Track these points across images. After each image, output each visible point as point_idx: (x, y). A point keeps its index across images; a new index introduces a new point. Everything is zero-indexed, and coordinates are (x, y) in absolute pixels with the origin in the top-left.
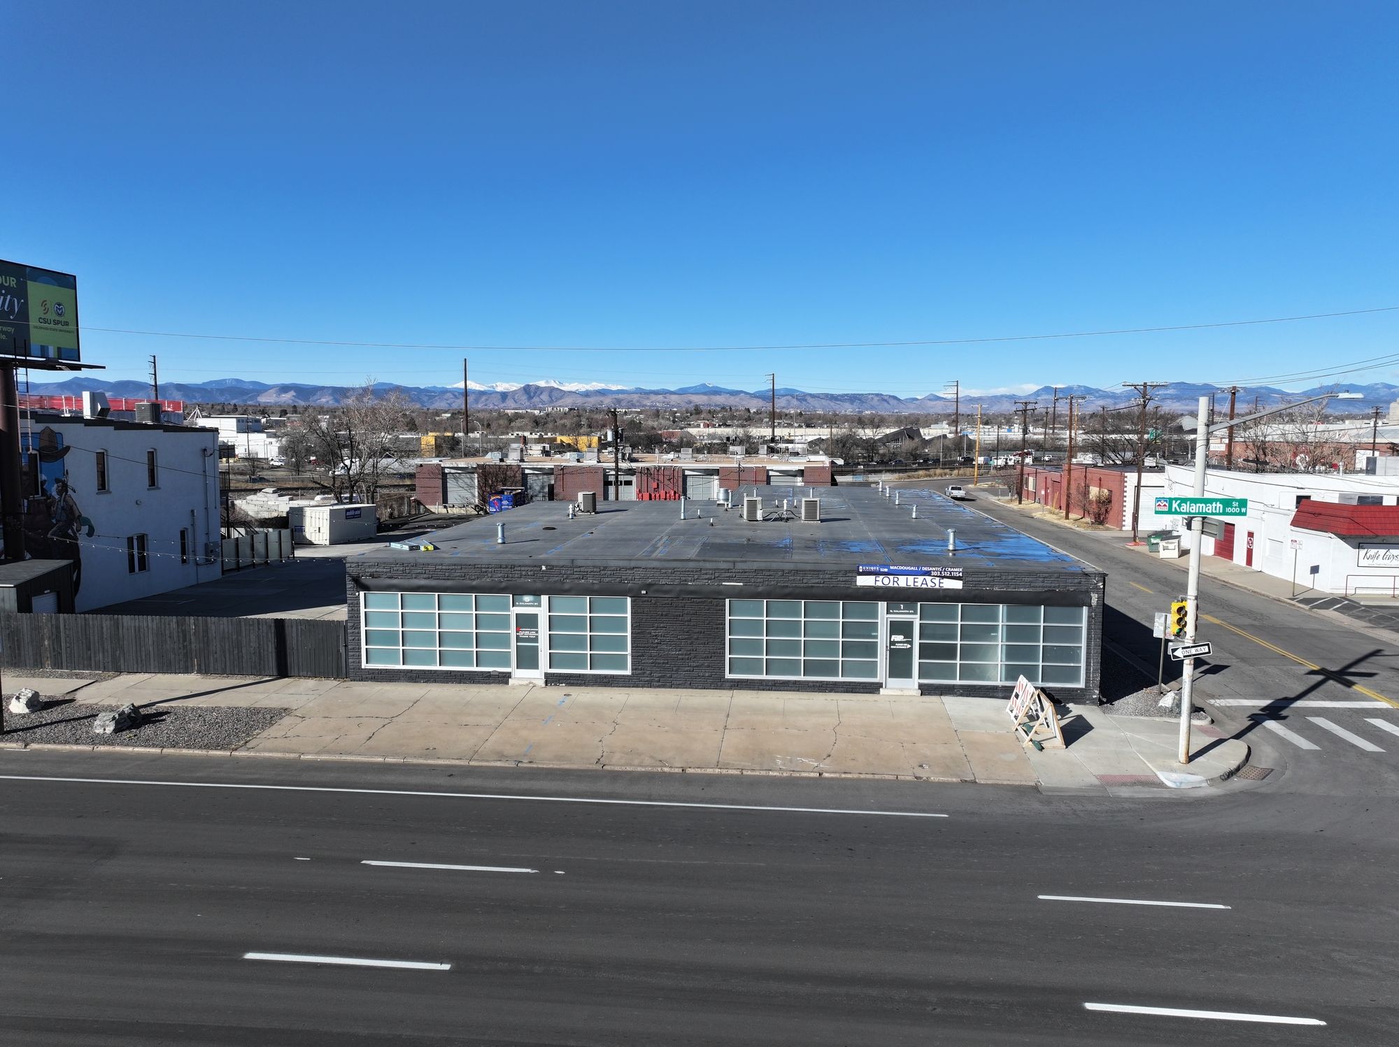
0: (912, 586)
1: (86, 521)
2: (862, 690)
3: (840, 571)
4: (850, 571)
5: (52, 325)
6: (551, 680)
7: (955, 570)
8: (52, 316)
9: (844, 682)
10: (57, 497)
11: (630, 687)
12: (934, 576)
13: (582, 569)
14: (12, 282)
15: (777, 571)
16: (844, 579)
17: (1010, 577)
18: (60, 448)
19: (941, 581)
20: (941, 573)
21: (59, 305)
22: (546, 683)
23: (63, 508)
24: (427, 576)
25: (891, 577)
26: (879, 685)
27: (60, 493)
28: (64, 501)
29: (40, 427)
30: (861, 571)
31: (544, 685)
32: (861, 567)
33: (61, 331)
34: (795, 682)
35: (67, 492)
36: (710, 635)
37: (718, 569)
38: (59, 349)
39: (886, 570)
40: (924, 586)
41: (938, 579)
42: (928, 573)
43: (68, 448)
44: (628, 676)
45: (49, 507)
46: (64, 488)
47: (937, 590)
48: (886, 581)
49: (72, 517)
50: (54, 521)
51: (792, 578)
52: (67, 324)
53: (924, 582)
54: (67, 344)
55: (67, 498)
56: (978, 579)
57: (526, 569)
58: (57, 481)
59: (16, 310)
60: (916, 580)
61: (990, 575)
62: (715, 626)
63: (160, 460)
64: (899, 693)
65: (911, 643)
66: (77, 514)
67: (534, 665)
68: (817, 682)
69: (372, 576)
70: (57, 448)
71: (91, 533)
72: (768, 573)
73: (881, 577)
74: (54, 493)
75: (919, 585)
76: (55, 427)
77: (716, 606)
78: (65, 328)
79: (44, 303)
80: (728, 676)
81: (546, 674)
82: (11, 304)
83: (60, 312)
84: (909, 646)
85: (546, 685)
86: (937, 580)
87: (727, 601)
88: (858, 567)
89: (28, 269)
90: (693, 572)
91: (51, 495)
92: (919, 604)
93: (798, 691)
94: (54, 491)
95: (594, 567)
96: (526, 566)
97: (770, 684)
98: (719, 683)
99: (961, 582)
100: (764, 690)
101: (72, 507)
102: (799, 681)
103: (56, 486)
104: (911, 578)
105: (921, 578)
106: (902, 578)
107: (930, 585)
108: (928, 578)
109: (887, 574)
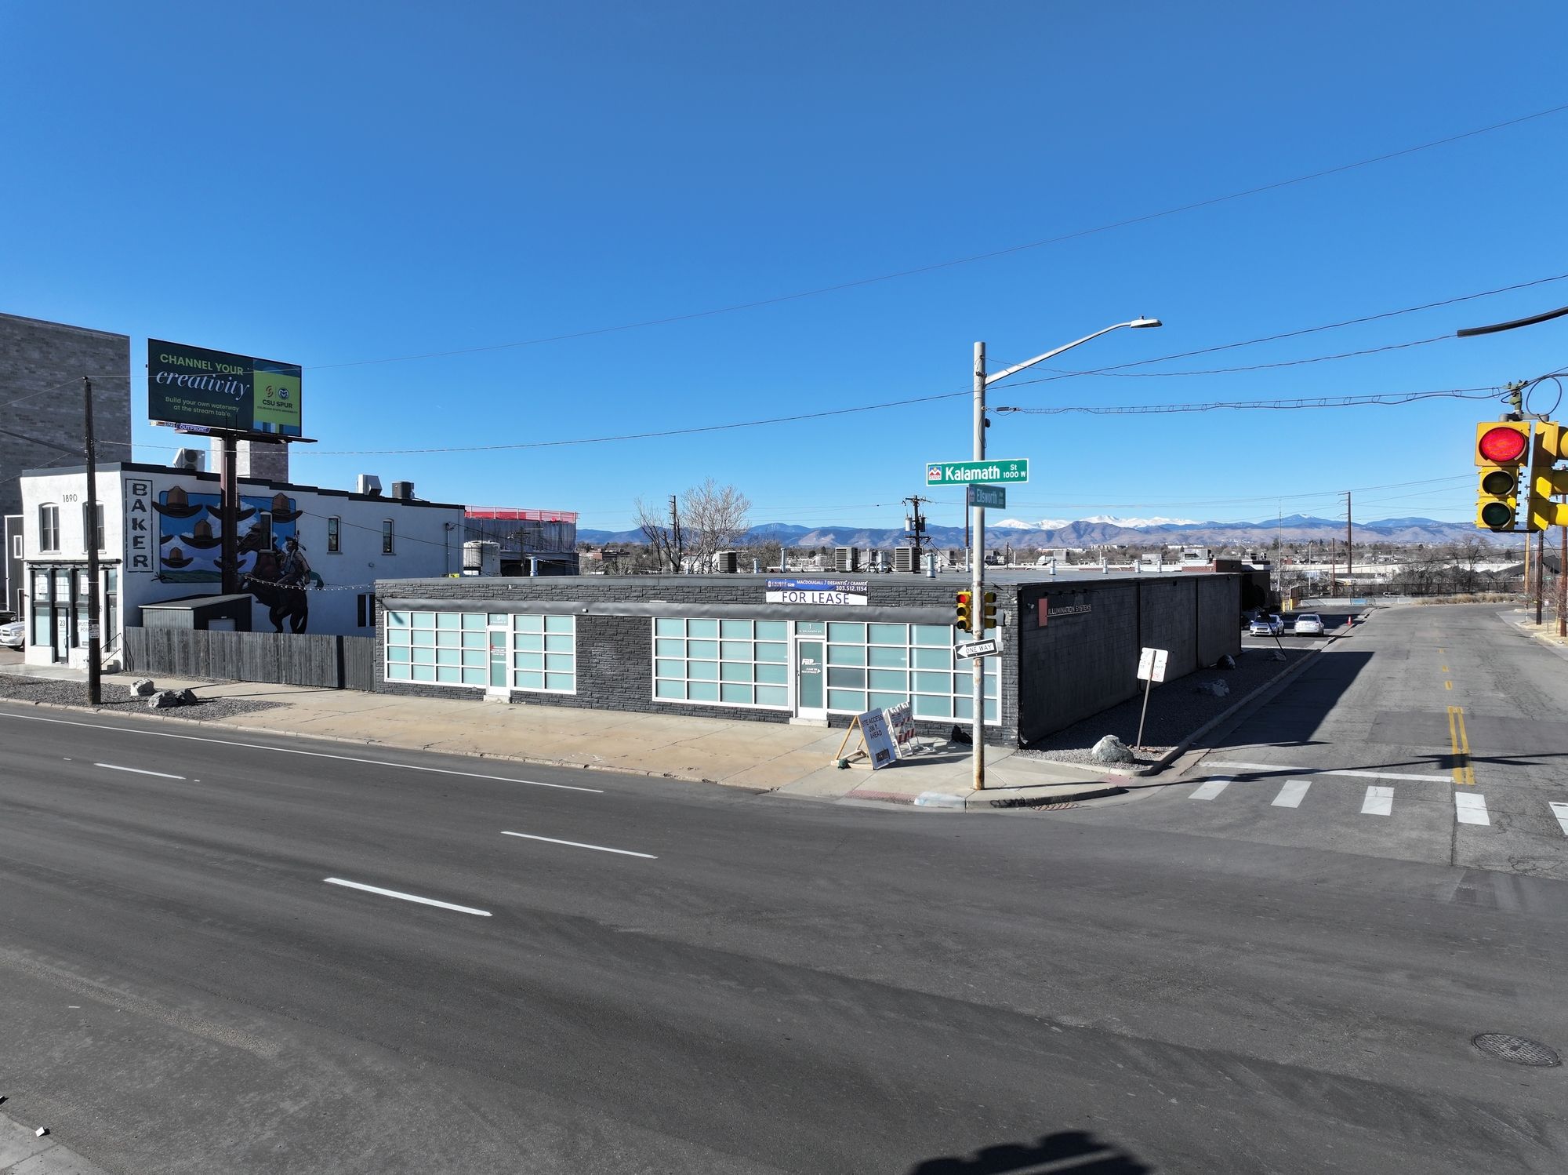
0: (818, 603)
1: (316, 576)
2: (773, 719)
3: (750, 587)
4: (761, 587)
5: (275, 407)
6: (516, 697)
7: (860, 584)
8: (276, 399)
9: (757, 709)
10: (287, 552)
11: (574, 707)
12: (839, 591)
13: (538, 588)
14: (240, 372)
15: (694, 587)
16: (755, 595)
17: (916, 592)
18: (292, 511)
19: (846, 596)
20: (846, 588)
21: (284, 390)
22: (511, 700)
23: (292, 562)
24: (427, 596)
25: (798, 593)
26: (789, 714)
27: (290, 549)
28: (294, 556)
29: (273, 493)
30: (770, 586)
31: (508, 702)
32: (770, 582)
33: (283, 411)
34: (712, 708)
35: (297, 549)
36: (638, 655)
37: (645, 586)
38: (281, 426)
39: (793, 585)
40: (830, 603)
41: (843, 594)
42: (833, 588)
43: (300, 513)
44: (573, 696)
45: (278, 560)
46: (295, 545)
47: (842, 606)
48: (793, 597)
49: (300, 571)
50: (283, 573)
51: (708, 595)
52: (290, 405)
53: (830, 598)
54: (289, 420)
55: (297, 554)
56: (884, 594)
57: (497, 588)
58: (288, 539)
59: (242, 393)
60: (822, 596)
61: (895, 589)
62: (643, 646)
63: (396, 531)
64: (808, 724)
65: (820, 667)
66: (306, 569)
67: (503, 684)
68: (732, 708)
69: (392, 596)
70: (289, 511)
71: (320, 584)
72: (688, 590)
73: (789, 592)
74: (284, 549)
75: (824, 601)
76: (289, 494)
77: (644, 625)
78: (290, 409)
79: (269, 388)
80: (654, 699)
81: (512, 691)
82: (237, 389)
83: (284, 396)
84: (819, 671)
85: (511, 702)
86: (841, 596)
87: (653, 619)
88: (767, 582)
89: (255, 361)
90: (624, 589)
91: (281, 550)
92: (826, 622)
93: (715, 717)
94: (284, 548)
95: (548, 586)
96: (497, 585)
97: (690, 709)
98: (646, 706)
99: (865, 598)
100: (685, 715)
101: (301, 562)
102: (716, 707)
103: (286, 543)
104: (817, 594)
105: (826, 594)
106: (808, 594)
107: (836, 601)
108: (833, 594)
109: (794, 589)
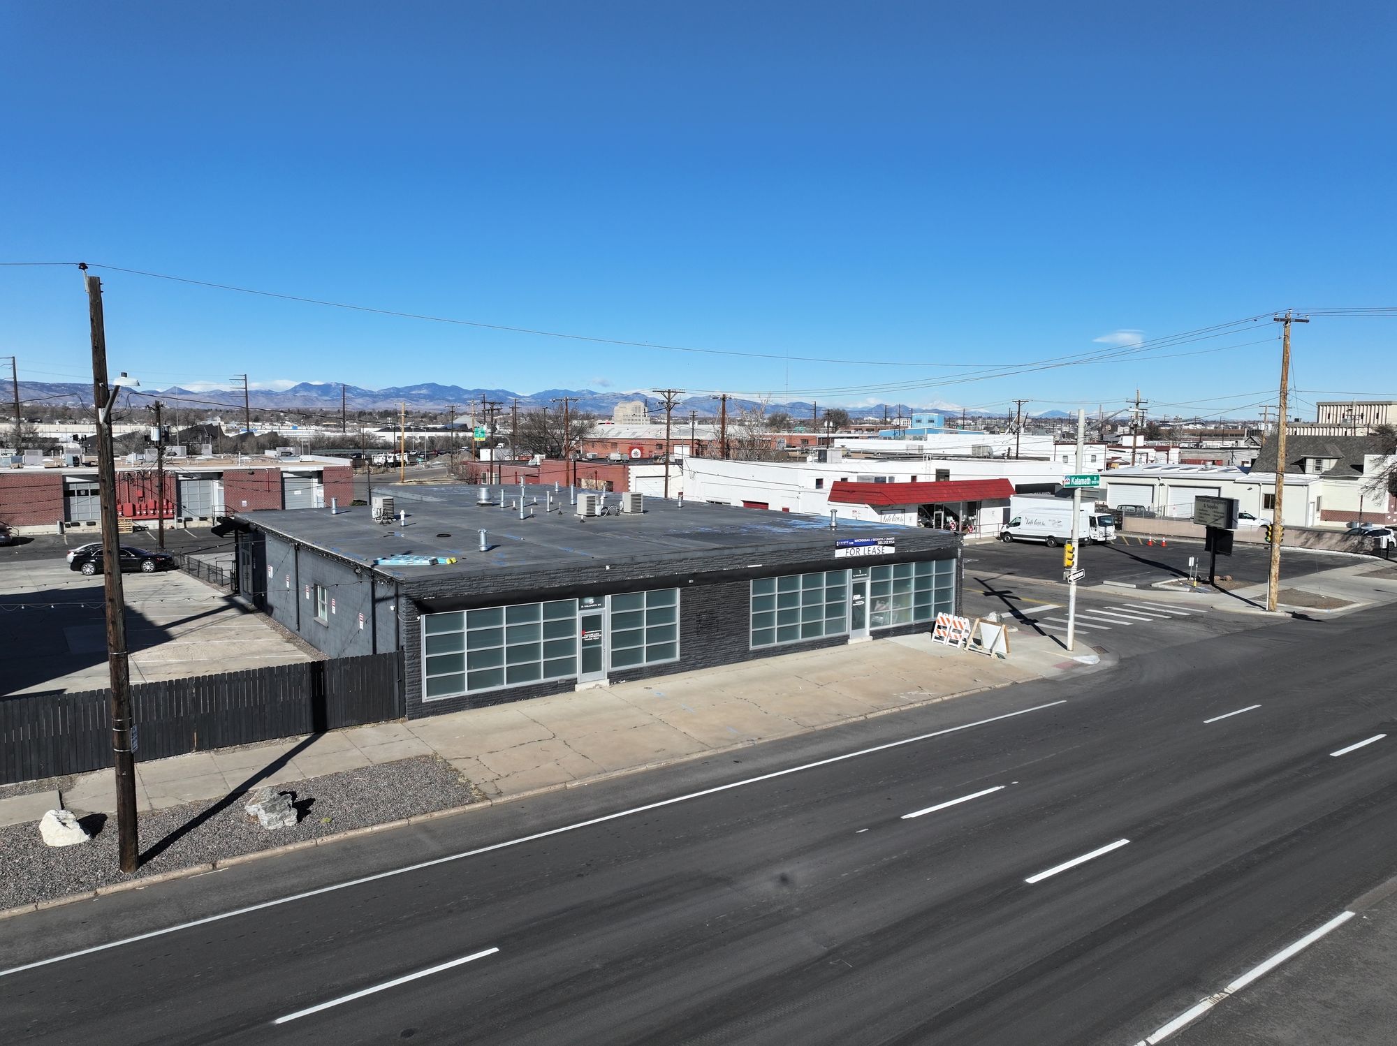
0: (867, 554)
2: (837, 643)
3: (824, 547)
4: (831, 546)
6: (614, 678)
7: (891, 539)
9: (827, 638)
11: (678, 672)
12: (879, 545)
13: (641, 565)
15: (785, 551)
16: (828, 554)
17: (919, 541)
19: (883, 548)
20: (883, 543)
22: (610, 682)
24: (495, 589)
25: (855, 549)
26: (847, 637)
30: (837, 545)
31: (608, 685)
32: (837, 543)
34: (797, 644)
36: (739, 613)
37: (745, 554)
39: (852, 543)
40: (874, 553)
42: (875, 543)
44: (677, 662)
47: (881, 555)
48: (852, 552)
51: (796, 556)
53: (874, 550)
56: (903, 545)
57: (592, 570)
60: (869, 549)
61: (909, 540)
62: (743, 605)
64: (860, 641)
65: (865, 599)
67: (598, 667)
68: (811, 641)
69: (436, 595)
72: (780, 554)
73: (850, 549)
75: (871, 553)
77: (744, 587)
80: (751, 648)
81: (610, 674)
84: (864, 602)
85: (611, 684)
86: (881, 548)
87: (752, 581)
88: (835, 542)
90: (727, 558)
92: (870, 568)
93: (798, 652)
95: (651, 562)
96: (592, 567)
97: (780, 649)
98: (745, 655)
99: (894, 548)
100: (776, 655)
102: (799, 643)
104: (867, 548)
105: (872, 547)
106: (862, 548)
107: (877, 552)
108: (876, 547)
109: (852, 546)
